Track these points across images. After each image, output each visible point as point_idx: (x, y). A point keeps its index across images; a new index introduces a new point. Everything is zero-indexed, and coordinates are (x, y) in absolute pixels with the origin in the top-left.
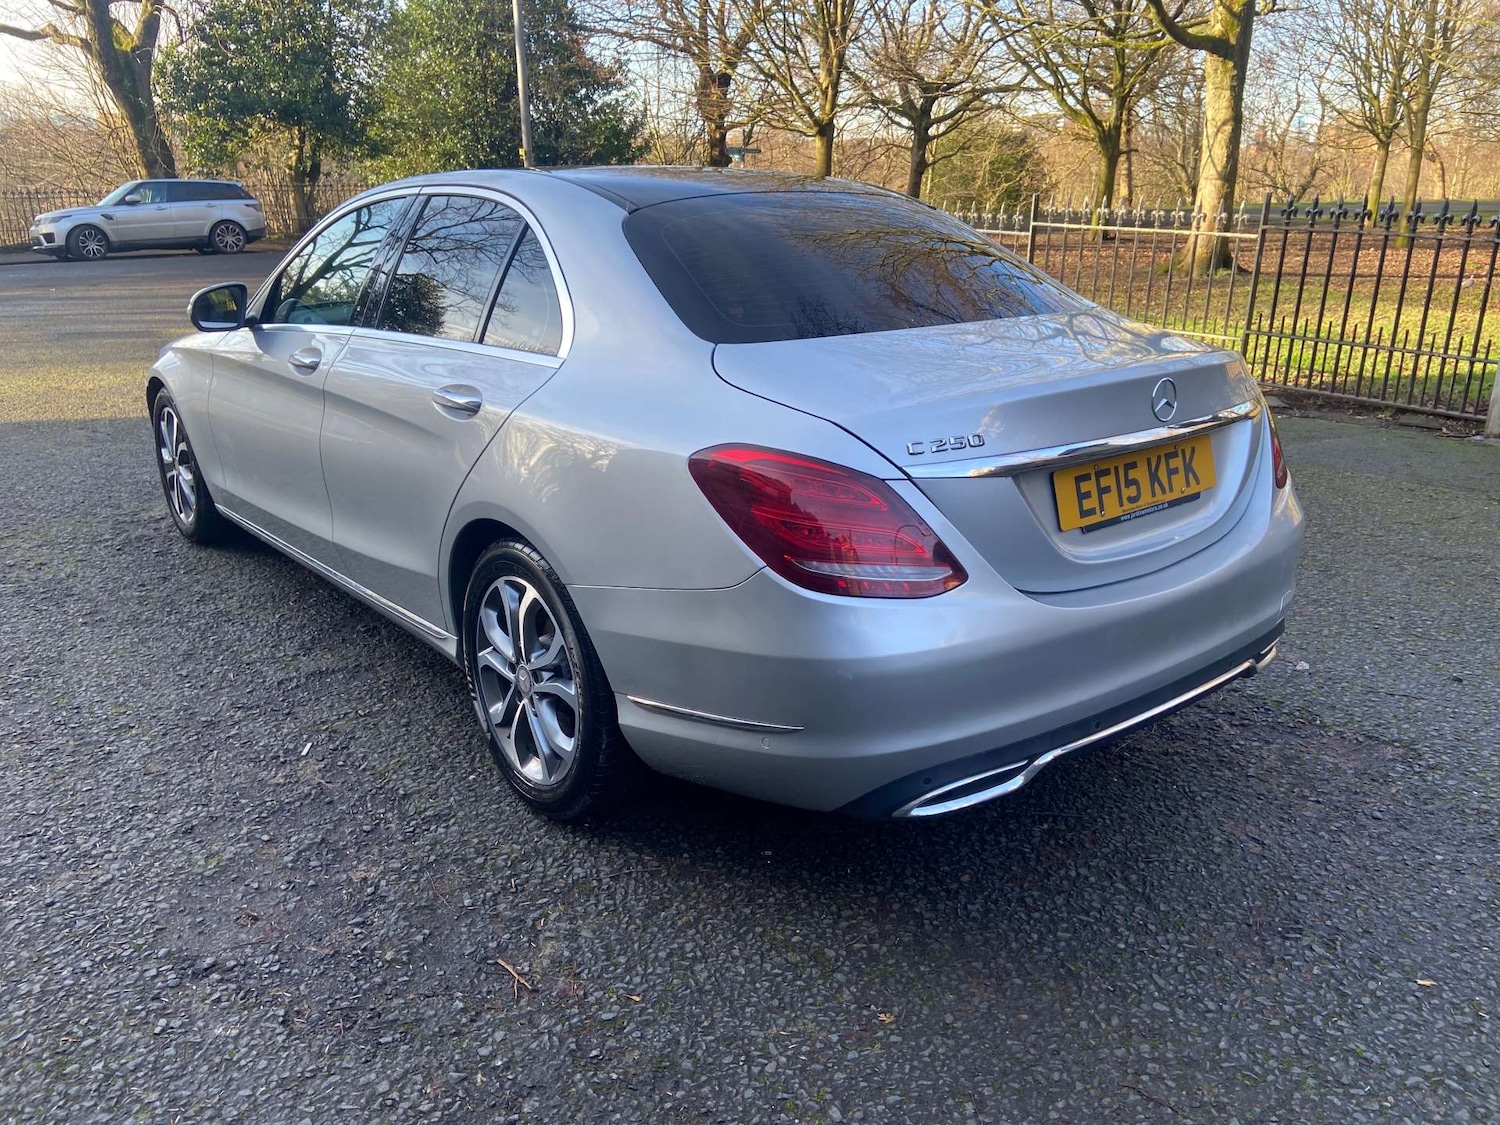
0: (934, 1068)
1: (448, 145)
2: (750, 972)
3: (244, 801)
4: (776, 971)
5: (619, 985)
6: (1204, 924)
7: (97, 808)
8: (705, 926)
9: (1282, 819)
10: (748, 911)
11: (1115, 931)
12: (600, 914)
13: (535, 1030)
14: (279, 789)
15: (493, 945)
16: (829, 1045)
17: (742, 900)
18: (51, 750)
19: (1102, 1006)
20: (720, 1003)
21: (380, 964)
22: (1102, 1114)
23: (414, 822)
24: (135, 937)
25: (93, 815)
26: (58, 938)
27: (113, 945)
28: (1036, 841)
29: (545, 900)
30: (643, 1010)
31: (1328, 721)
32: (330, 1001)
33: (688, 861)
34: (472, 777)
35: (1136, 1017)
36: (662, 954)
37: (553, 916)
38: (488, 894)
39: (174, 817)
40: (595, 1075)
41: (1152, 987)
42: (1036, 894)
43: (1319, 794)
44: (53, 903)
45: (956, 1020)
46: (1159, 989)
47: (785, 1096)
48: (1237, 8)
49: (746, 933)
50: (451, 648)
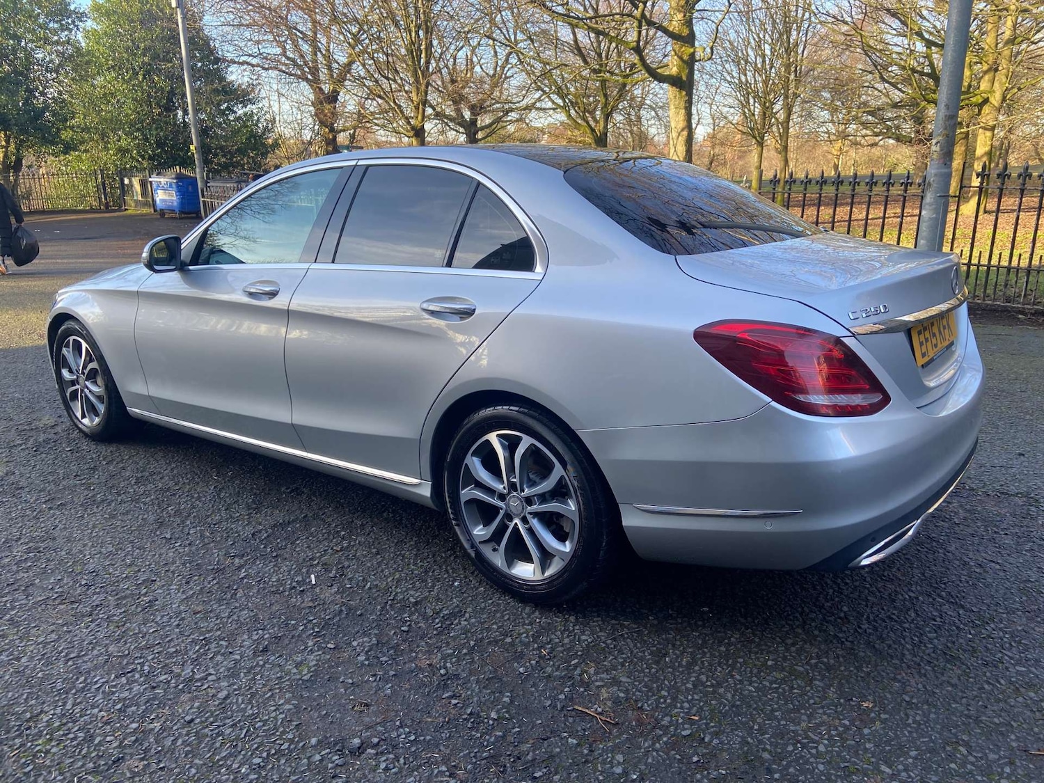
0: (923, 730)
1: (123, 143)
2: (758, 689)
3: (293, 622)
4: (774, 686)
5: (676, 710)
6: (1005, 615)
7: (173, 644)
8: (702, 662)
9: (996, 547)
10: (723, 649)
11: (958, 628)
12: (623, 665)
13: (643, 750)
14: (312, 610)
15: (562, 697)
16: (847, 728)
17: (714, 642)
18: (97, 606)
19: (988, 674)
20: (754, 712)
21: (491, 722)
22: (1040, 738)
23: (437, 620)
24: (283, 733)
25: (174, 650)
26: (218, 745)
27: (267, 743)
28: (868, 579)
29: (576, 661)
30: (707, 724)
31: (973, 486)
32: (472, 755)
33: (656, 622)
34: (456, 584)
35: (1013, 677)
36: (690, 686)
37: (592, 671)
38: (533, 662)
39: (243, 641)
40: (709, 773)
41: (1006, 658)
42: (895, 612)
43: (1002, 530)
44: (192, 721)
45: (912, 697)
46: (1011, 658)
47: (846, 764)
48: (685, 57)
49: (735, 663)
50: (426, 491)
